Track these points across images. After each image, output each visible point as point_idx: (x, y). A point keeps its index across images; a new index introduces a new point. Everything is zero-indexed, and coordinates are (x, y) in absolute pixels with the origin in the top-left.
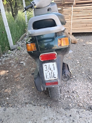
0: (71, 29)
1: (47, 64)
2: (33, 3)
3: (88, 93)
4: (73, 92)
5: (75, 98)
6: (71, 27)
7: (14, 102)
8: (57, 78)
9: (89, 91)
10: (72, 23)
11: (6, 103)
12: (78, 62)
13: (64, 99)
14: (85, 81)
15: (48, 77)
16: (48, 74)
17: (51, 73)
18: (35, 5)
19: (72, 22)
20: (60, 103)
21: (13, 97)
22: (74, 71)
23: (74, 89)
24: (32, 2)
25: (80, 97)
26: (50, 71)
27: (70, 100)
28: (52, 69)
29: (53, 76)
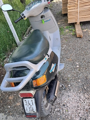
0: (78, 18)
1: (27, 100)
2: (23, 16)
3: (78, 108)
4: (64, 105)
5: (65, 112)
6: (78, 15)
7: (14, 111)
8: (35, 112)
9: (79, 105)
10: (78, 12)
11: (8, 111)
12: (78, 66)
13: (54, 113)
14: (79, 92)
15: (28, 110)
16: (28, 108)
17: (30, 108)
18: (25, 17)
19: (78, 10)
20: (50, 116)
21: (14, 105)
22: (71, 78)
23: (65, 102)
24: (21, 15)
25: (69, 112)
26: (30, 106)
27: (59, 114)
28: (31, 104)
29: (32, 110)
